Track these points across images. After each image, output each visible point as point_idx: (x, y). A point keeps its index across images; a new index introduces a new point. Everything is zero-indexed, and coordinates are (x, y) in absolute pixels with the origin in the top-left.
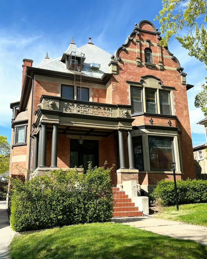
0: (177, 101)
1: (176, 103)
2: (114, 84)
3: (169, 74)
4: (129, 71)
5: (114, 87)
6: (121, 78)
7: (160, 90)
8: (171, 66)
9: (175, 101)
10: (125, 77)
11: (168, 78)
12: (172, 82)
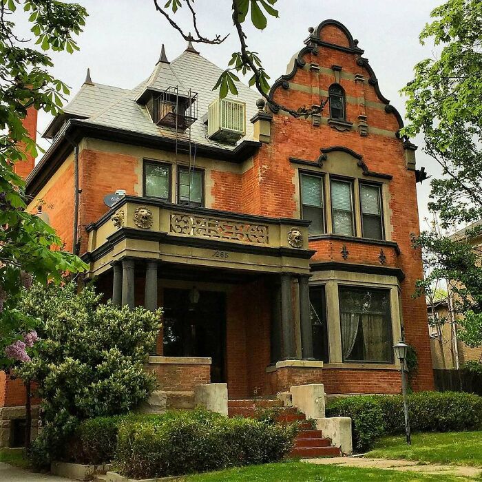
0: (397, 206)
1: (395, 211)
2: (263, 166)
3: (379, 145)
4: (295, 136)
5: (264, 172)
6: (280, 153)
7: (360, 181)
8: (384, 128)
9: (392, 206)
10: (288, 151)
11: (378, 153)
12: (386, 163)
